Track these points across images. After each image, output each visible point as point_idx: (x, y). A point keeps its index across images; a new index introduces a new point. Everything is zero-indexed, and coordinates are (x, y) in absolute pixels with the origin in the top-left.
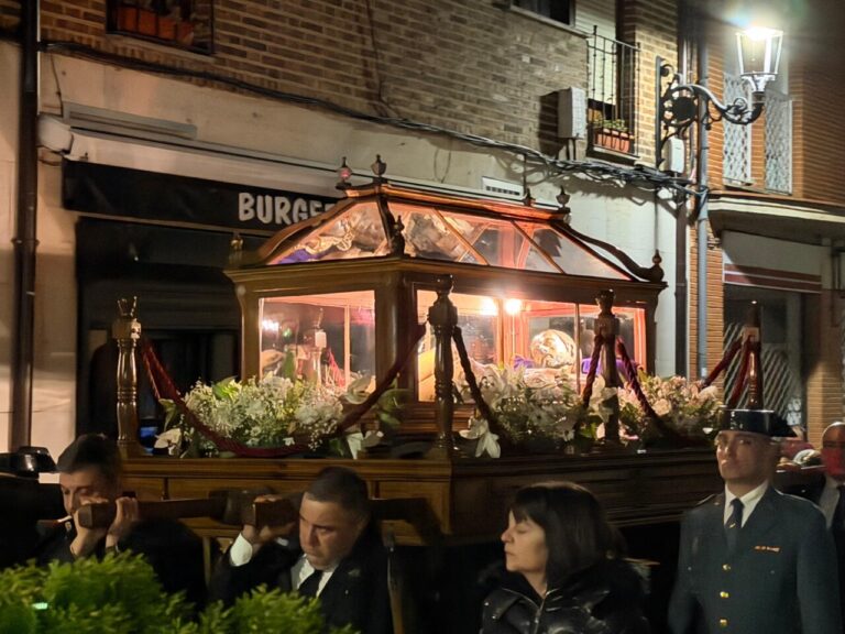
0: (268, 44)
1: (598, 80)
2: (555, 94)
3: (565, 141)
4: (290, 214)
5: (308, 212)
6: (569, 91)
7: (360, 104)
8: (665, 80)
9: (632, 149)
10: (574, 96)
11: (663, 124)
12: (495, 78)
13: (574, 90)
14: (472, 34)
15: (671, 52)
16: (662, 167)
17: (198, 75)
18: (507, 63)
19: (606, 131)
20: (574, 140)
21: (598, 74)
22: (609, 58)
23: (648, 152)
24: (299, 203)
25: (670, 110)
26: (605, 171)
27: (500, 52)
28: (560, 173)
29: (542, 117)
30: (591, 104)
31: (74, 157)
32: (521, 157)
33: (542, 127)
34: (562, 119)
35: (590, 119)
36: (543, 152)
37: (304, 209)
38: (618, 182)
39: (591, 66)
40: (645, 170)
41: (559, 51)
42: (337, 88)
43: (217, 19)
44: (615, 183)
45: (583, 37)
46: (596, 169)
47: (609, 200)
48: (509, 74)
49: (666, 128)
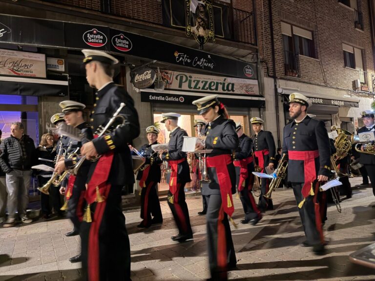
2: (355, 81)
3: (357, 88)
4: (315, 101)
5: (318, 101)
6: (357, 80)
7: (323, 84)
8: (373, 78)
9: (368, 89)
12: (344, 79)
14: (340, 72)
15: (374, 73)
18: (346, 76)
19: (364, 87)
20: (359, 88)
22: (363, 75)
24: (316, 99)
26: (364, 93)
27: (345, 74)
28: (357, 94)
30: (361, 83)
31: (283, 93)
32: (350, 91)
33: (353, 86)
34: (356, 85)
35: (361, 85)
36: (353, 90)
39: (360, 76)
40: (371, 92)
41: (354, 74)
42: (319, 82)
44: (366, 95)
45: (358, 71)
47: (366, 98)
48: (346, 78)
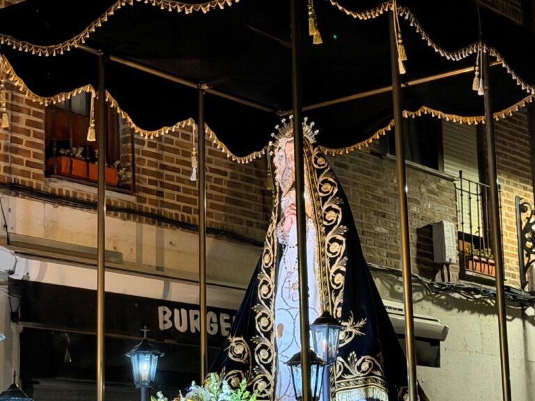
0: (181, 185)
1: (466, 216)
2: (430, 227)
3: (440, 266)
5: (218, 323)
6: (441, 224)
8: (524, 216)
10: (445, 228)
11: (525, 252)
12: (376, 213)
13: (445, 223)
14: (354, 177)
15: (528, 192)
16: (527, 289)
17: (122, 210)
18: (385, 201)
19: (476, 257)
20: (448, 265)
21: (466, 211)
22: (474, 198)
23: (514, 276)
24: (211, 315)
25: (531, 240)
26: (478, 292)
27: (379, 192)
28: (437, 293)
29: (419, 246)
30: (462, 236)
31: (18, 276)
33: (419, 254)
34: (436, 246)
35: (461, 249)
36: (422, 276)
37: (215, 320)
38: (489, 301)
39: (459, 204)
40: (512, 290)
41: (431, 191)
42: (240, 221)
43: (137, 166)
44: (486, 302)
45: (451, 180)
46: (468, 290)
47: (482, 316)
48: (388, 210)
49: (528, 255)
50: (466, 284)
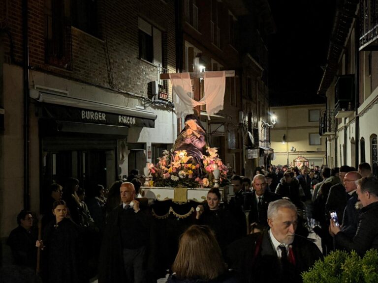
2: (151, 83)
3: (154, 95)
4: (94, 116)
6: (154, 82)
7: (107, 85)
9: (167, 97)
10: (156, 83)
12: (138, 78)
15: (175, 71)
18: (140, 74)
19: (162, 92)
20: (156, 95)
23: (171, 98)
24: (96, 113)
26: (162, 103)
28: (153, 104)
29: (148, 89)
30: (159, 86)
32: (144, 100)
33: (148, 91)
34: (153, 90)
35: (159, 90)
36: (149, 98)
38: (164, 106)
39: (158, 75)
40: (170, 103)
41: (151, 71)
45: (156, 67)
50: (160, 101)
